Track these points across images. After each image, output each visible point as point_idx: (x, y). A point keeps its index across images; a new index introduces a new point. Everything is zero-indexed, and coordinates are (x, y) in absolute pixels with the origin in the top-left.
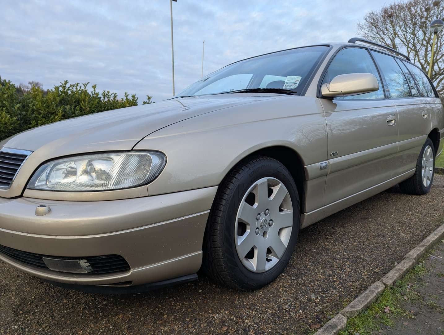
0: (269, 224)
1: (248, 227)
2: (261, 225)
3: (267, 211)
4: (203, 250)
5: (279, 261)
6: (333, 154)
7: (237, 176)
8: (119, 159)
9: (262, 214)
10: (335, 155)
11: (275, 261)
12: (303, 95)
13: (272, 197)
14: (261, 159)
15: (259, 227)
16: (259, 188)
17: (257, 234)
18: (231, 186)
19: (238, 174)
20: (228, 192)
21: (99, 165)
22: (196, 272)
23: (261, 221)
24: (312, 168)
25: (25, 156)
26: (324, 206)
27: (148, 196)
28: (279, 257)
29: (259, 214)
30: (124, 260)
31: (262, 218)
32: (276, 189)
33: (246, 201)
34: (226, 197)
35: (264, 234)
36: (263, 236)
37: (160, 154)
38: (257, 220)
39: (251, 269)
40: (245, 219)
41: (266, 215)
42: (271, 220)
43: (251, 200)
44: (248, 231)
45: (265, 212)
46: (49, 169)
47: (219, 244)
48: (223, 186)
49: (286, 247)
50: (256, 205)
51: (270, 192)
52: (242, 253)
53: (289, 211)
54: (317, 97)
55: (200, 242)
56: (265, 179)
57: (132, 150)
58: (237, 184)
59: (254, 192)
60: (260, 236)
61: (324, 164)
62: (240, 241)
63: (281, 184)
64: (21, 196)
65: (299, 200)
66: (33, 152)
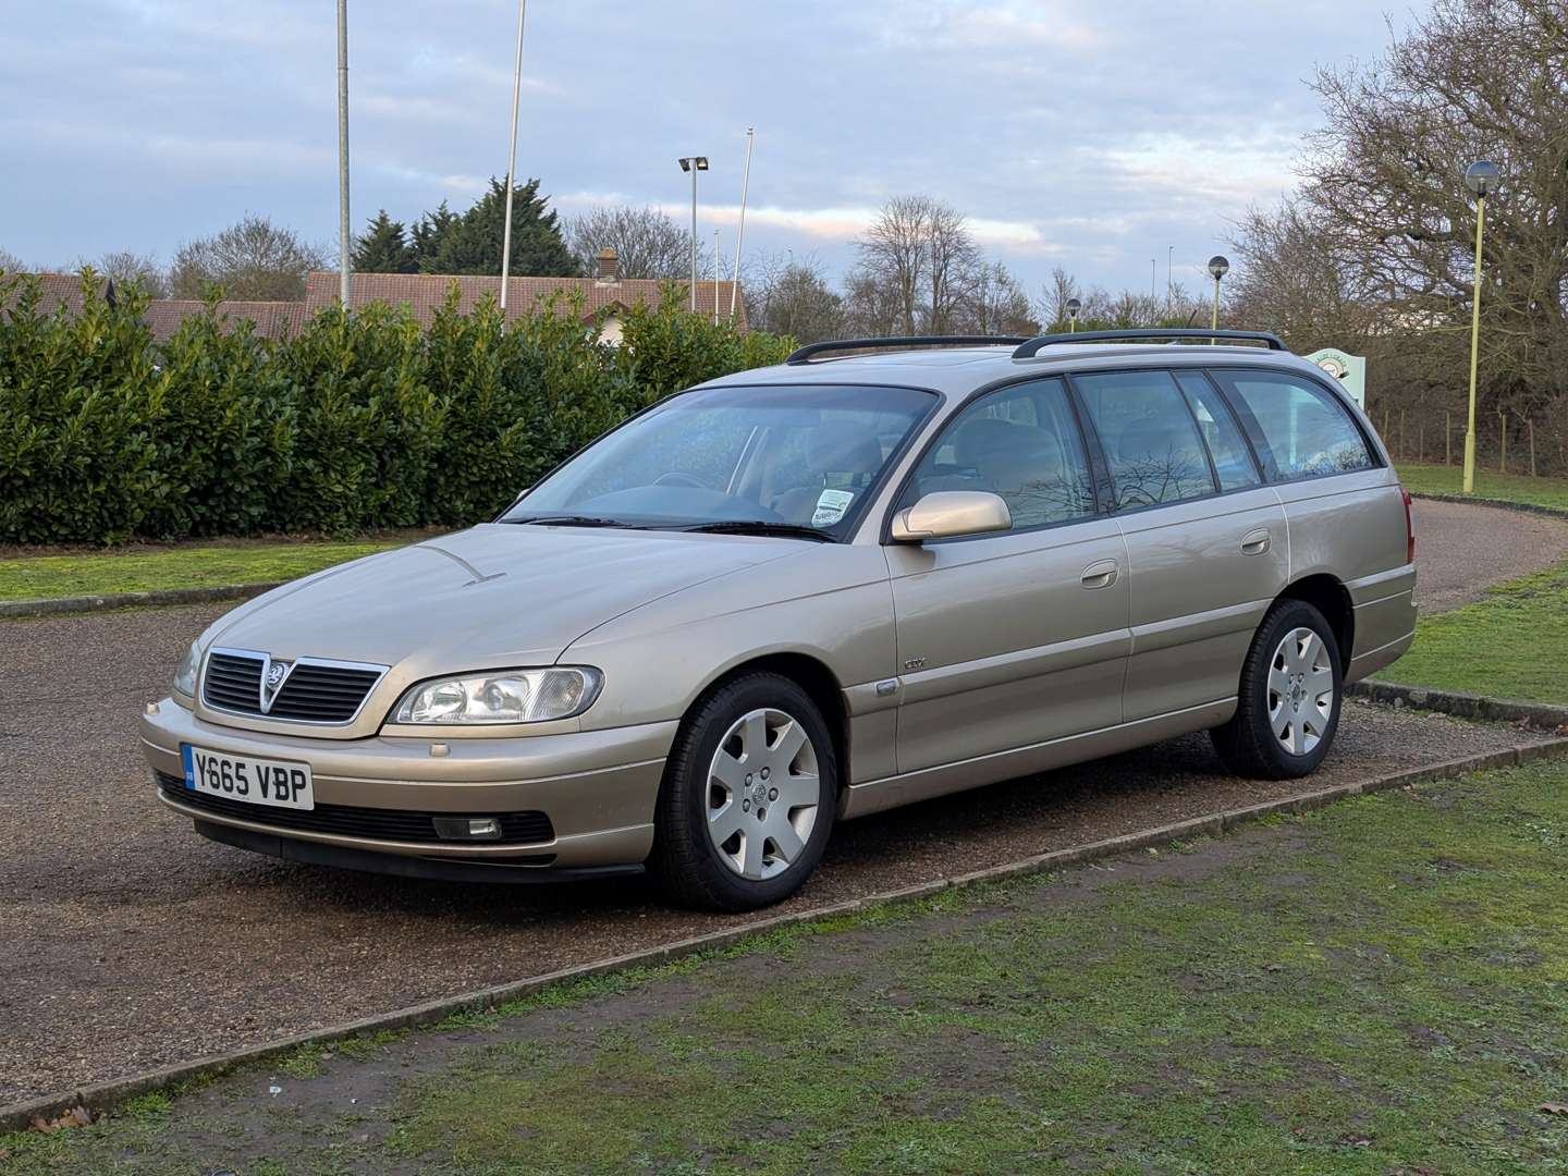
0: (770, 796)
1: (728, 795)
2: (754, 796)
3: (765, 771)
4: (654, 822)
5: (788, 869)
6: (912, 663)
7: (711, 705)
8: (535, 679)
9: (757, 775)
10: (916, 666)
11: (780, 866)
12: (849, 542)
13: (776, 745)
14: (753, 675)
15: (751, 799)
16: (748, 726)
17: (746, 811)
18: (700, 722)
19: (711, 702)
20: (695, 731)
21: (505, 688)
22: (642, 860)
23: (754, 789)
24: (858, 692)
25: (379, 674)
26: (898, 774)
27: (581, 732)
28: (789, 860)
29: (750, 775)
30: (548, 821)
31: (757, 782)
32: (783, 733)
33: (726, 748)
34: (691, 739)
35: (761, 813)
36: (759, 817)
37: (595, 671)
38: (747, 785)
39: (735, 869)
40: (726, 781)
41: (763, 778)
42: (773, 789)
43: (735, 748)
44: (729, 801)
45: (761, 772)
46: (415, 693)
47: (679, 816)
48: (689, 718)
49: (805, 843)
50: (744, 756)
51: (771, 737)
52: (719, 836)
53: (811, 776)
54: (882, 544)
55: (650, 808)
56: (761, 712)
57: (555, 665)
58: (711, 718)
59: (741, 734)
60: (752, 816)
61: (887, 684)
62: (714, 817)
63: (793, 722)
64: (377, 734)
65: (833, 756)
66: (391, 667)
